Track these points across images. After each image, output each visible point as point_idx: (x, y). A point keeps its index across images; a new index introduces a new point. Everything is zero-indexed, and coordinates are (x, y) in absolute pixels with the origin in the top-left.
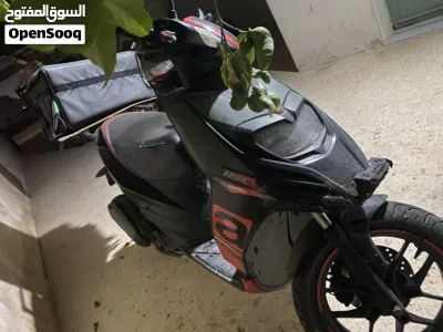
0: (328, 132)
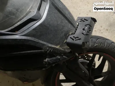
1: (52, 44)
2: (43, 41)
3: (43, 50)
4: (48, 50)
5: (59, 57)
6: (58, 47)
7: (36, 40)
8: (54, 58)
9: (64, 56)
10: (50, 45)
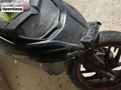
0: (61, 11)
1: (71, 43)
2: (65, 42)
3: (66, 48)
4: (69, 47)
5: (77, 52)
6: (75, 45)
7: (61, 42)
8: (74, 53)
9: (80, 51)
10: (70, 44)
